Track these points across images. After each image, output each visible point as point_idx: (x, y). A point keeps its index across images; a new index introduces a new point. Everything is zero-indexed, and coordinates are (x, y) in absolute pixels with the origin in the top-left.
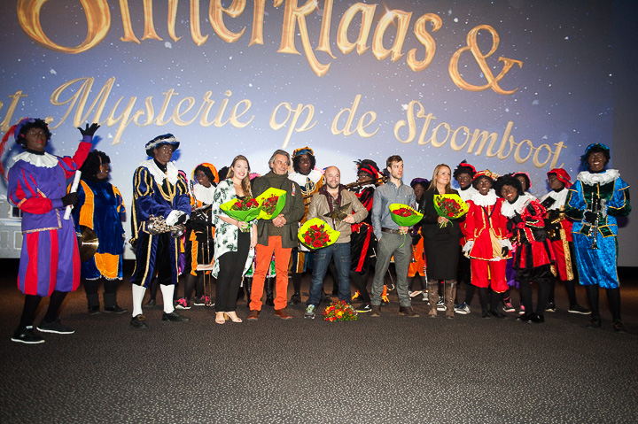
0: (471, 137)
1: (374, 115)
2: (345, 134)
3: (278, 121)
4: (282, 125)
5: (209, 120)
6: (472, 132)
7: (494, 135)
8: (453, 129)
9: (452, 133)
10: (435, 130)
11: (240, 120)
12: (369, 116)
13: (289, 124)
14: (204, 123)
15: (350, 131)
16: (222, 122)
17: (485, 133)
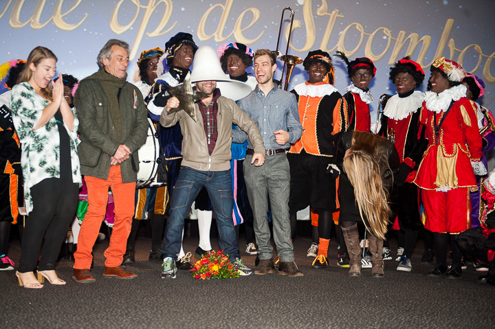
0: (393, 42)
1: (256, 13)
2: (216, 40)
3: (122, 22)
4: (127, 27)
5: (22, 19)
6: (395, 34)
7: (426, 39)
8: (368, 31)
9: (366, 38)
10: (343, 33)
11: (67, 20)
12: (250, 15)
13: (137, 26)
14: (15, 23)
15: (223, 36)
16: (41, 22)
17: (413, 36)
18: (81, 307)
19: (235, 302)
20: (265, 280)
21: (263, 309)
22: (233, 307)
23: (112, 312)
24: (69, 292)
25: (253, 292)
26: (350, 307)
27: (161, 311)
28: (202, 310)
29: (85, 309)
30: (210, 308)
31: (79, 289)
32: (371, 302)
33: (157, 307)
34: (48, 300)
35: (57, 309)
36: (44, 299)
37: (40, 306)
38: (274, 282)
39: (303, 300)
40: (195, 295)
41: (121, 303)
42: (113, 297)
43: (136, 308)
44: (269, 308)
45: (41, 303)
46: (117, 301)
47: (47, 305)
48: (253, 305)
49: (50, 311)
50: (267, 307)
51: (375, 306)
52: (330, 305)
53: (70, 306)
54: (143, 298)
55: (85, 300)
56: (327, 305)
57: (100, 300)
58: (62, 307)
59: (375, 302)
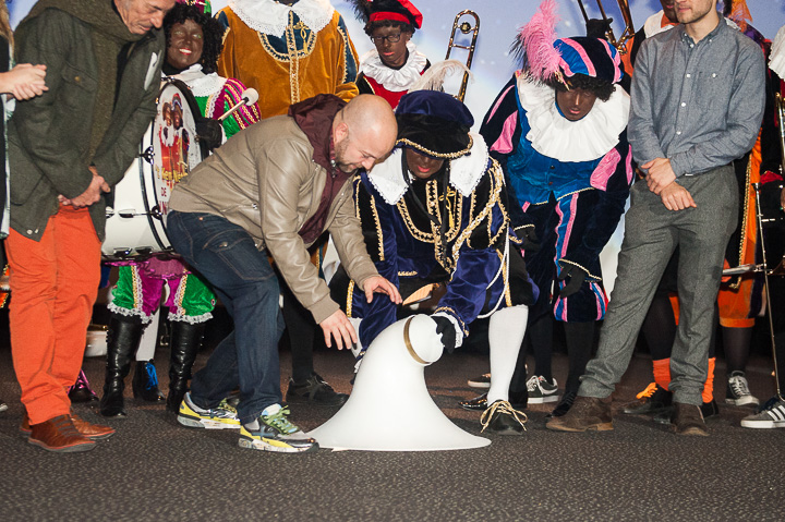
18: (98, 503)
19: (449, 497)
20: (516, 447)
21: (512, 513)
22: (442, 506)
23: (167, 514)
24: (71, 469)
25: (489, 473)
26: (709, 511)
27: (280, 513)
28: (373, 513)
29: (108, 506)
30: (390, 509)
31: (94, 461)
32: (758, 500)
33: (270, 505)
34: (23, 485)
35: (44, 505)
36: (16, 483)
37: (6, 498)
38: (538, 453)
39: (604, 495)
40: (358, 479)
41: (188, 494)
42: (171, 480)
43: (222, 505)
44: (526, 509)
45: (7, 490)
46: (180, 490)
47: (22, 496)
48: (488, 503)
49: (29, 511)
50: (520, 508)
51: (767, 510)
52: (665, 505)
53: (73, 499)
54: (238, 485)
55: (107, 486)
56: (657, 505)
57: (142, 486)
58: (55, 500)
59: (768, 500)
